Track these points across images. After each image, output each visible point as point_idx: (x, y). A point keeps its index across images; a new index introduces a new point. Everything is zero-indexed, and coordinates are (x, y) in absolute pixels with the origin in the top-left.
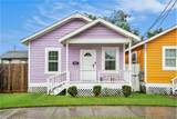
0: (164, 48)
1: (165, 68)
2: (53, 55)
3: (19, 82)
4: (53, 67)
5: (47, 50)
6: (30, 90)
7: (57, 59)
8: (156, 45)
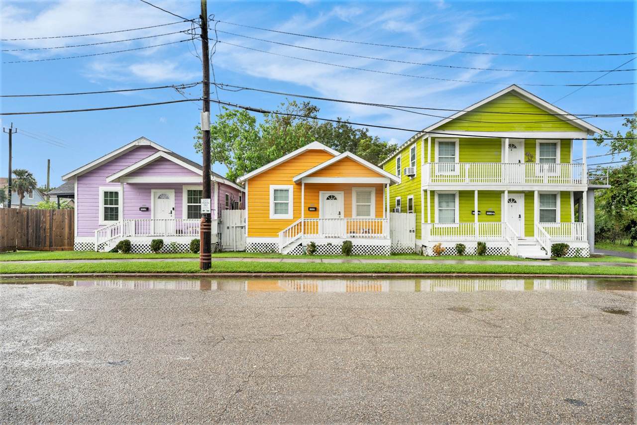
0: (272, 188)
1: (272, 216)
2: (111, 197)
3: (61, 236)
4: (111, 214)
5: (102, 190)
6: (77, 247)
7: (117, 203)
8: (258, 184)
